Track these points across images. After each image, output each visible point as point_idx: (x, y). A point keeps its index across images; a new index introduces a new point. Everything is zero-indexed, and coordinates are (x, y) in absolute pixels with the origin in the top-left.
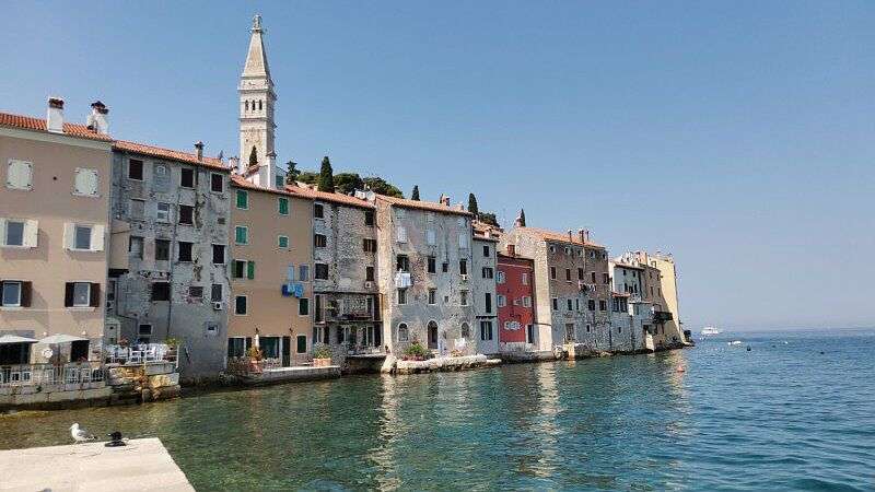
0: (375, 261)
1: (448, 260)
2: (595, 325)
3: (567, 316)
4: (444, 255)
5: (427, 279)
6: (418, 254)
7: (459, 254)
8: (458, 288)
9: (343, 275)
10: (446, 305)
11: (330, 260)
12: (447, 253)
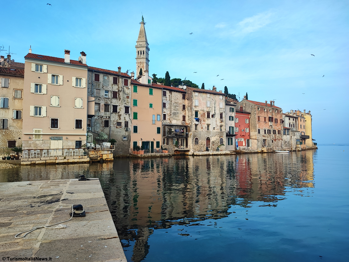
0: (185, 114)
1: (215, 113)
2: (275, 140)
3: (264, 136)
4: (213, 111)
5: (206, 120)
6: (203, 110)
7: (220, 110)
8: (219, 124)
9: (173, 118)
10: (214, 131)
11: (169, 112)
12: (215, 110)
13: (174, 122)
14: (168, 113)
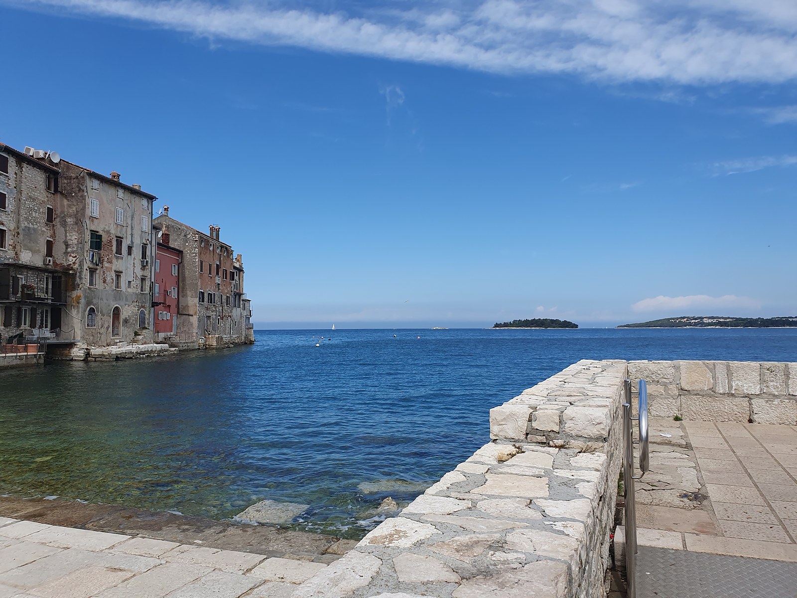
0: (54, 235)
1: (132, 242)
2: (222, 319)
3: (207, 309)
4: (129, 237)
5: (114, 261)
6: (108, 232)
7: (141, 238)
8: (139, 273)
9: (25, 246)
10: (129, 290)
11: (12, 226)
12: (132, 235)
13: (26, 257)
14: (12, 228)
